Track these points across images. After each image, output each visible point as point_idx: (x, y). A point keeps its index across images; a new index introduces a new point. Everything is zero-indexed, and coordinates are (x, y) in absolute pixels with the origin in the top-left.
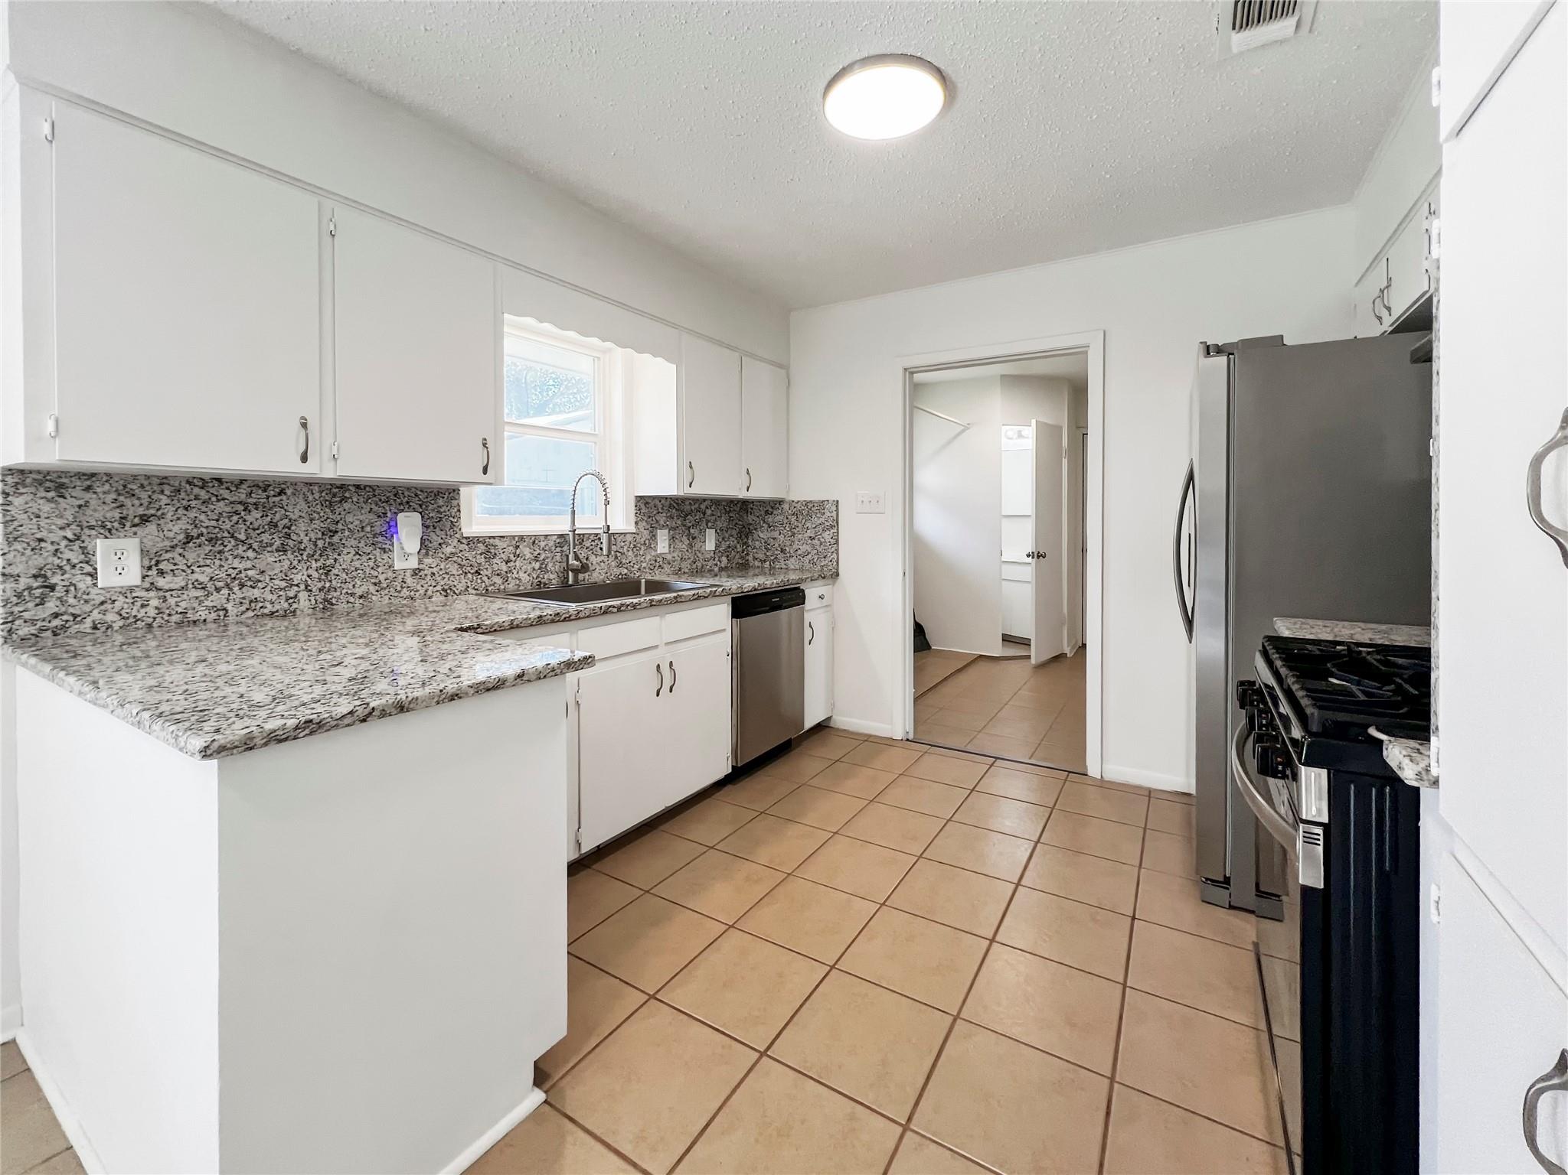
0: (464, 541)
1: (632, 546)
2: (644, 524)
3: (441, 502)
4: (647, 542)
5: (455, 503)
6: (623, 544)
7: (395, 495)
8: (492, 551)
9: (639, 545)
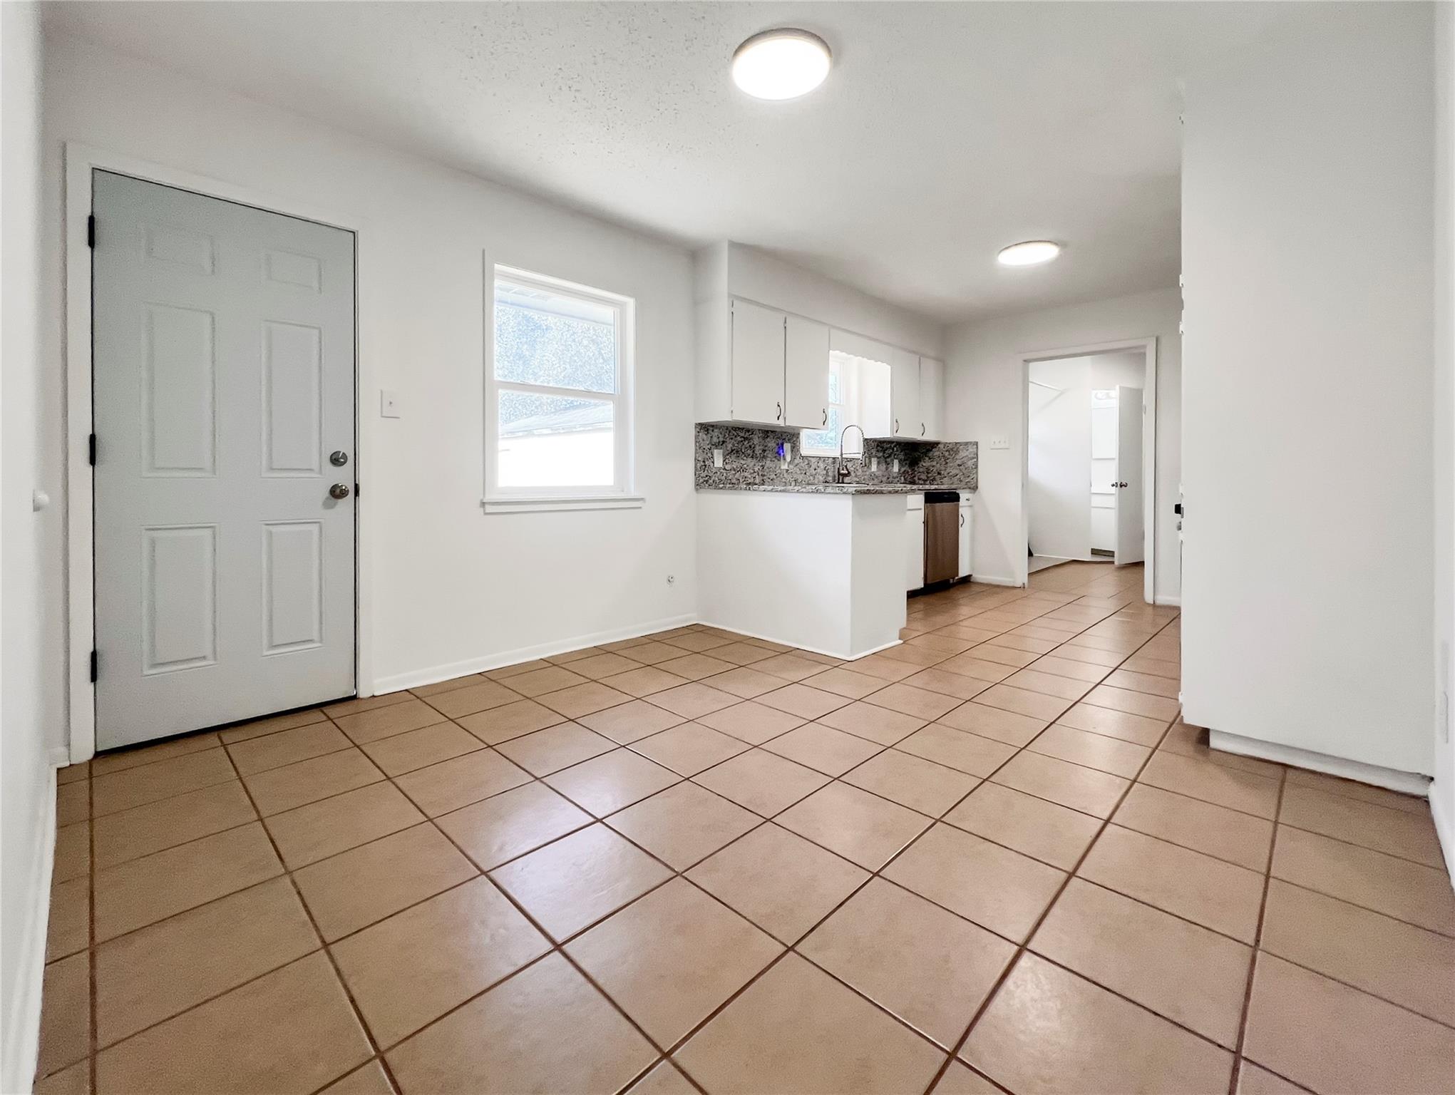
0: (802, 458)
1: (861, 466)
2: (867, 454)
3: (796, 438)
4: (868, 464)
5: (799, 438)
6: (858, 465)
8: (810, 463)
9: (864, 466)
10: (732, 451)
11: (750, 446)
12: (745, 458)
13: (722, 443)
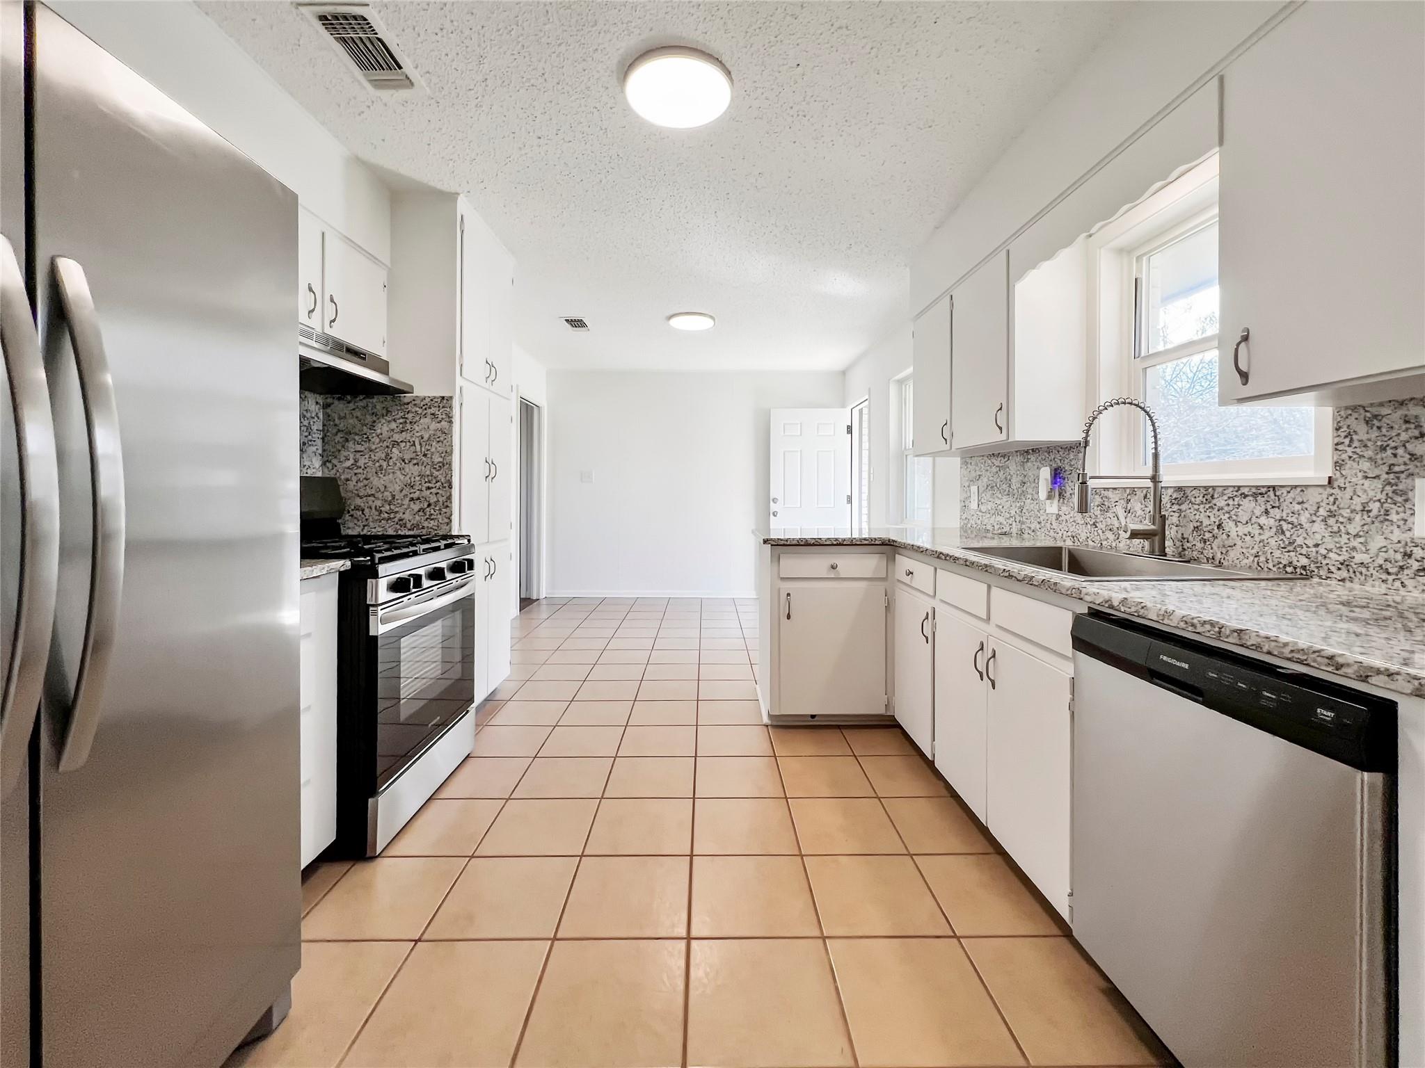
1: (1322, 512)
3: (1071, 456)
4: (1375, 507)
6: (1298, 507)
9: (1346, 513)
10: (988, 486)
11: (1006, 478)
12: (1000, 496)
13: (978, 477)
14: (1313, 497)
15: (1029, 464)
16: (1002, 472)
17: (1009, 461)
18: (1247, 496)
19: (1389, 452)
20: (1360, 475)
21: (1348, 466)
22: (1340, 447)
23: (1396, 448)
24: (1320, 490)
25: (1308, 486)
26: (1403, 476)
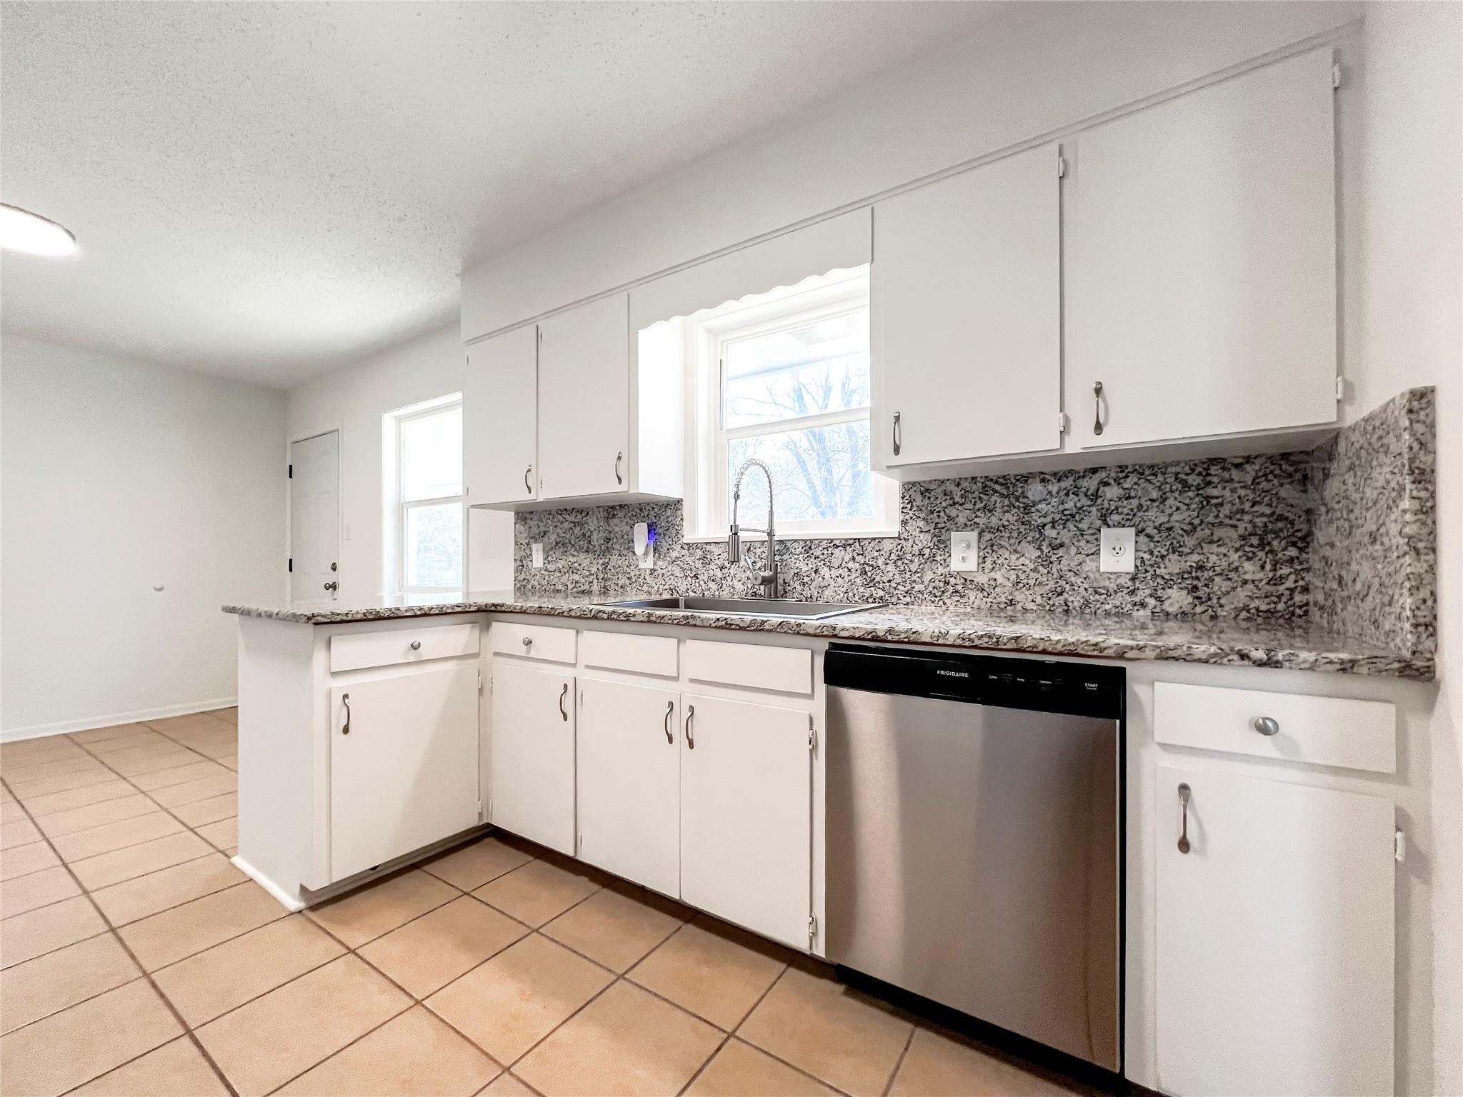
0: (686, 547)
1: (893, 557)
2: (921, 524)
3: (669, 513)
4: (927, 551)
5: (679, 512)
6: (876, 554)
7: (640, 510)
8: (708, 557)
9: (909, 557)
10: (557, 543)
11: (584, 535)
12: (575, 553)
13: (543, 534)
14: (887, 546)
15: (615, 520)
16: (578, 528)
17: (588, 517)
18: (839, 546)
19: (936, 514)
20: (918, 530)
21: (910, 523)
22: (905, 511)
23: (939, 512)
24: (891, 541)
25: (884, 538)
26: (943, 531)
